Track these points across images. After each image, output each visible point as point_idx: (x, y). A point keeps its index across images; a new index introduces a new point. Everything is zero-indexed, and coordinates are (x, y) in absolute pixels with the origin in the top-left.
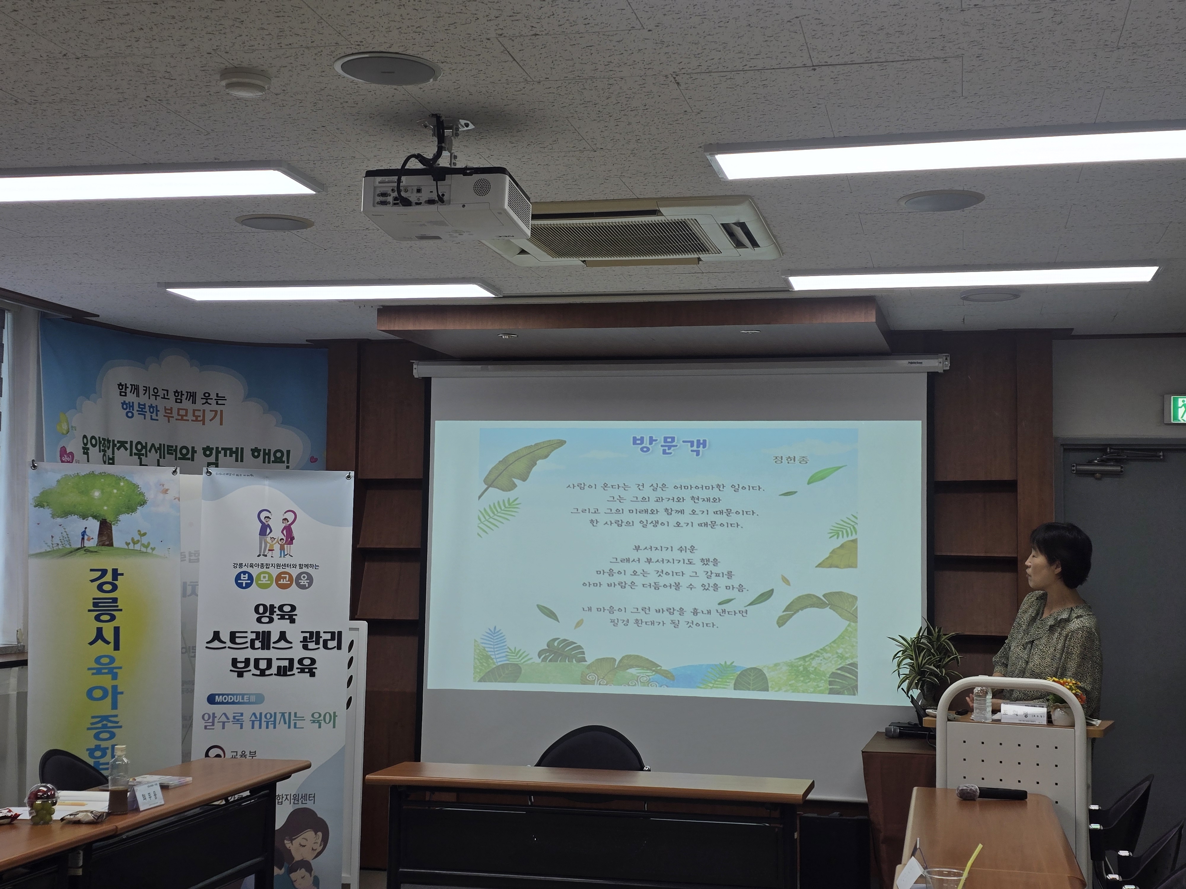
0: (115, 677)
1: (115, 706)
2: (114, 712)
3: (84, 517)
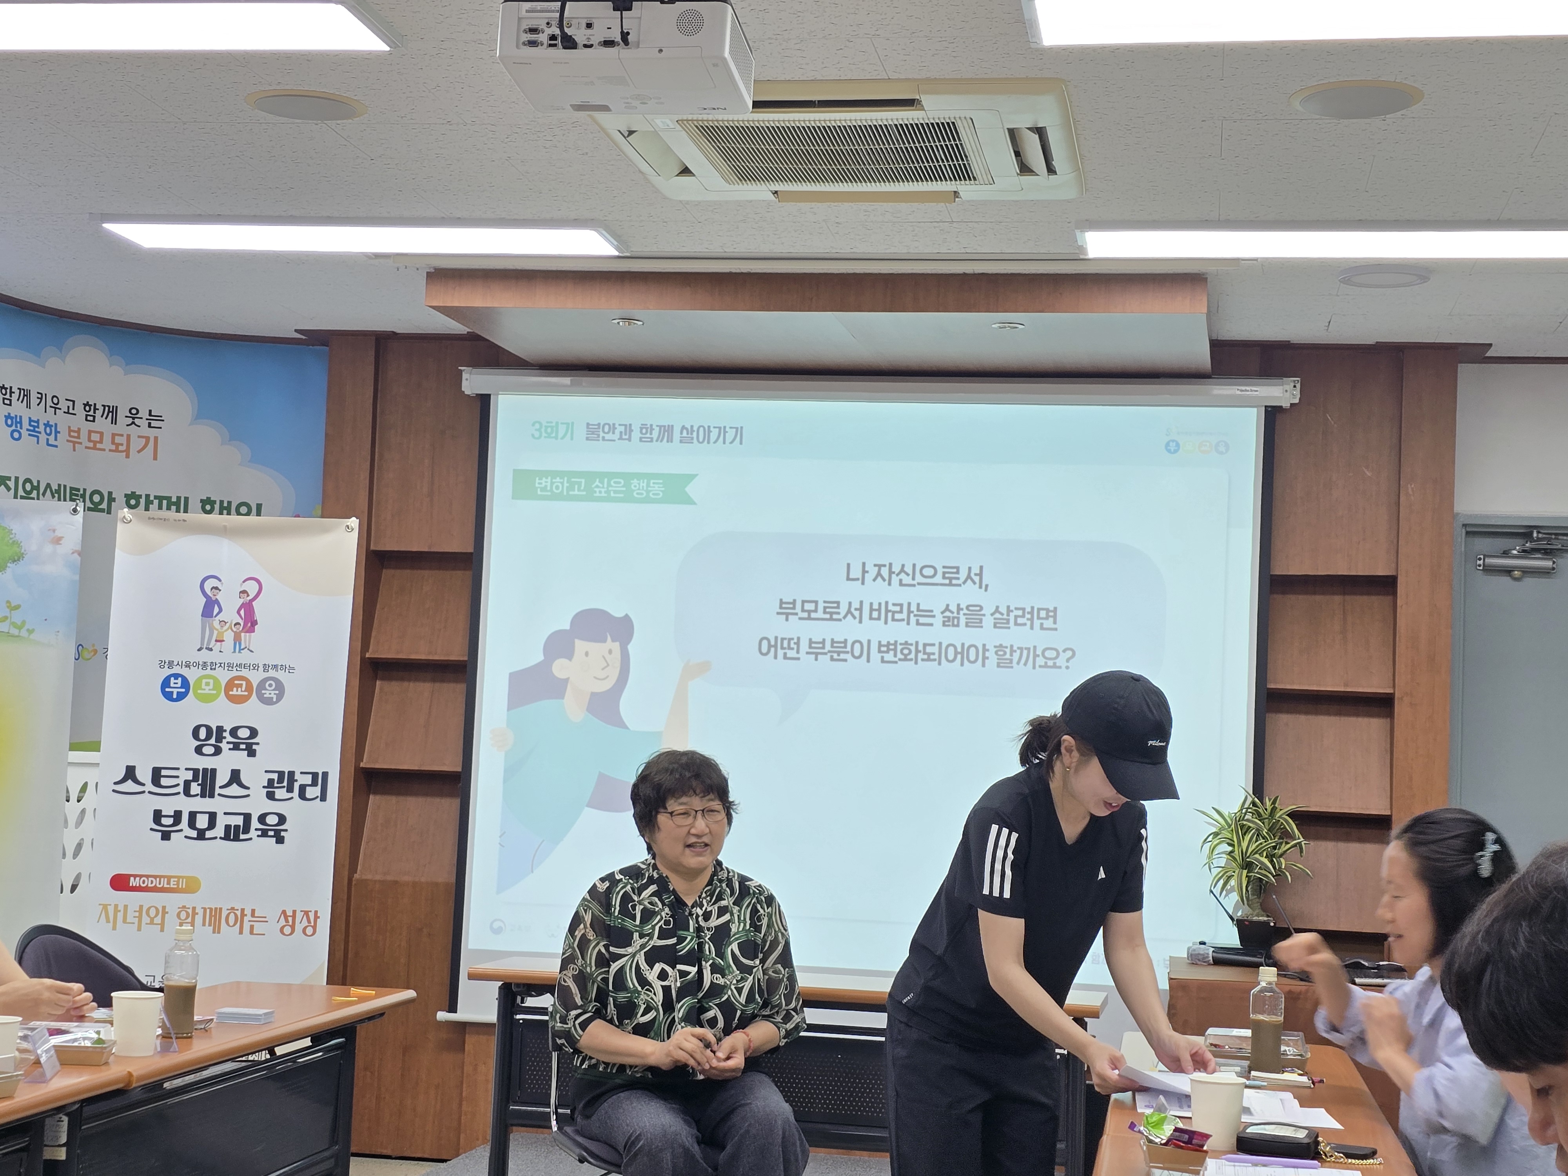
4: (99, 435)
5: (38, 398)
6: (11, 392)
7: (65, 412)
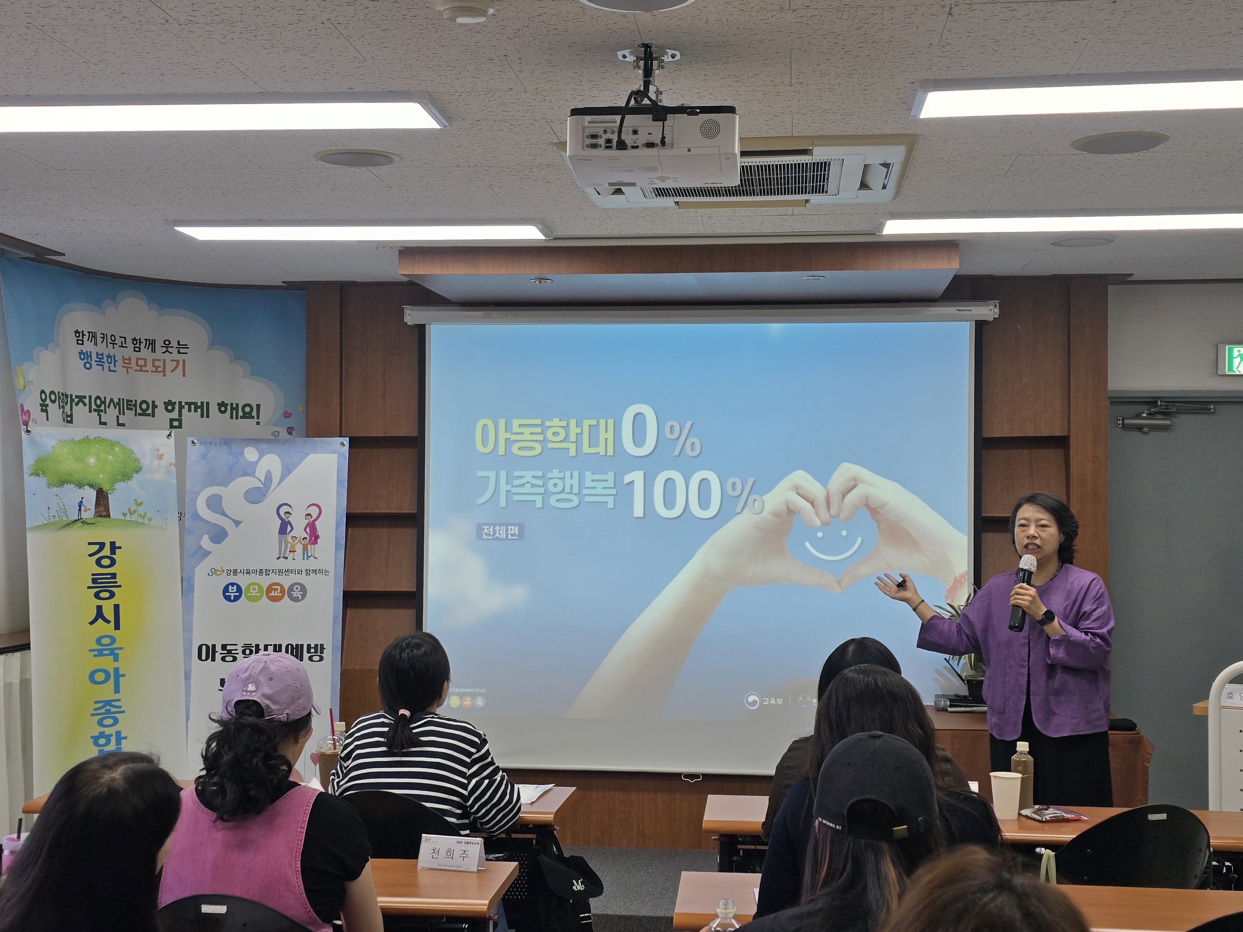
4: (143, 361)
5: (102, 337)
6: (83, 335)
7: (119, 346)
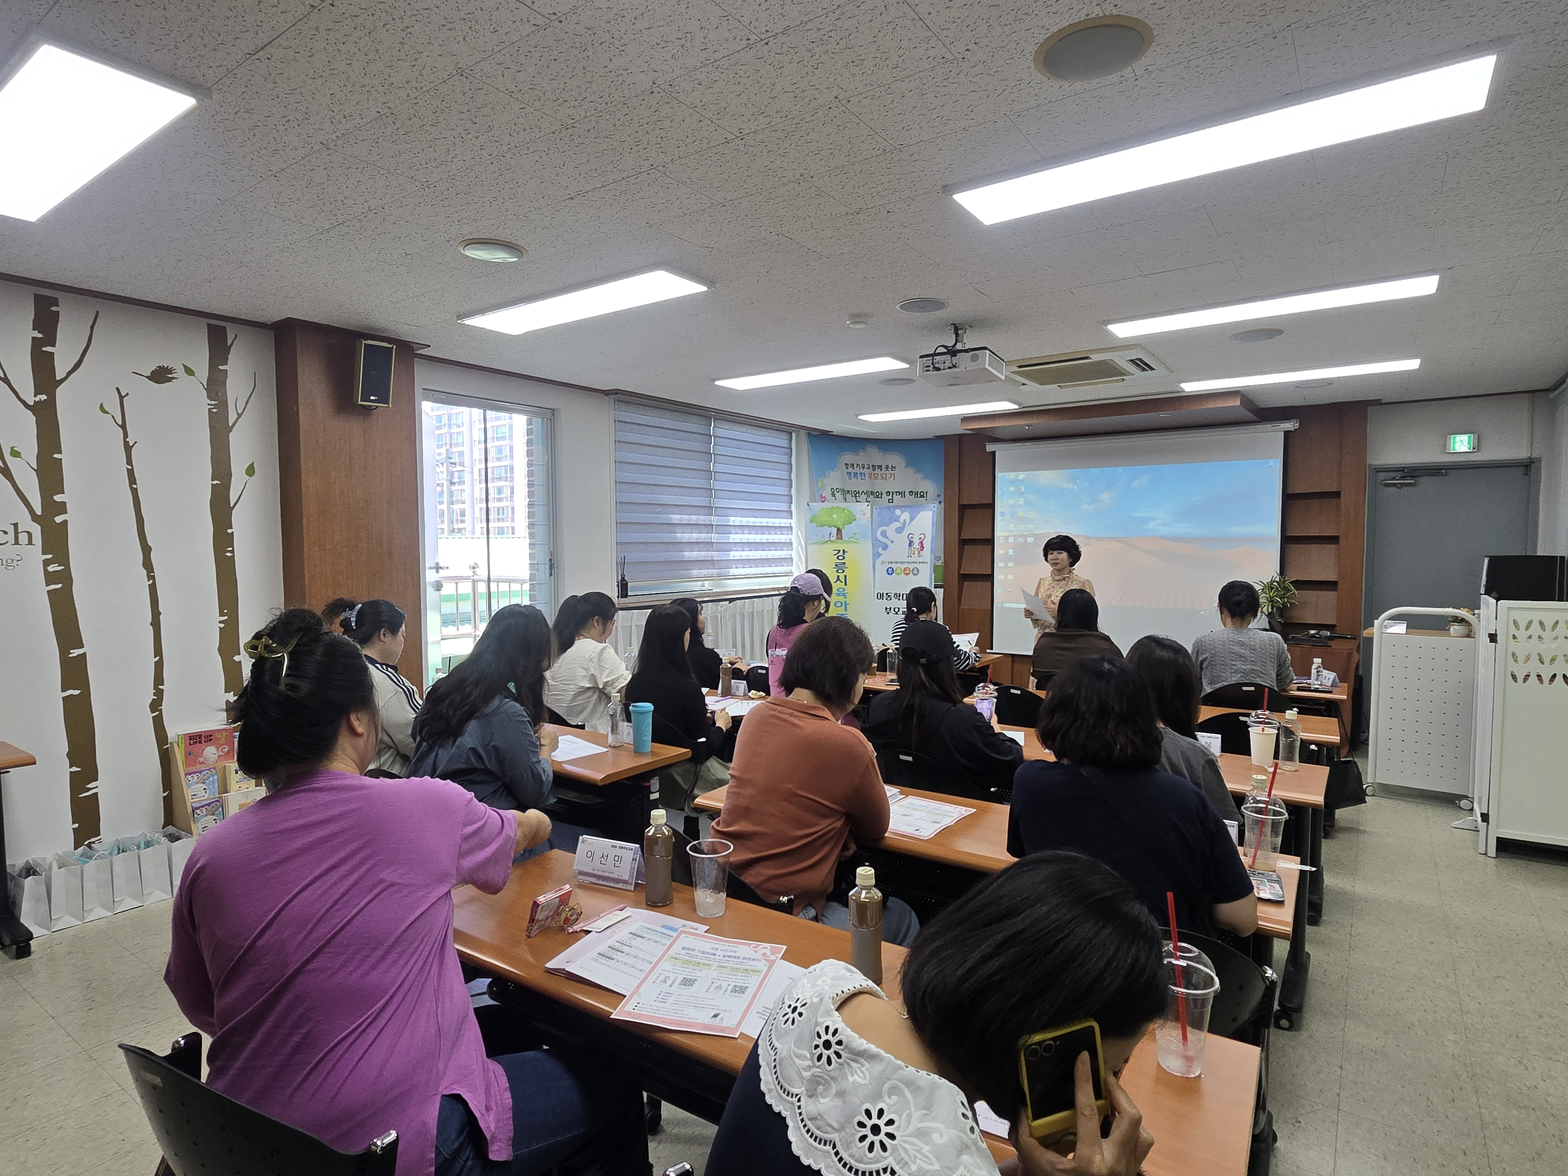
0: (845, 597)
1: (846, 610)
2: (845, 613)
3: (830, 527)
4: (877, 475)
5: (857, 466)
7: (866, 469)
